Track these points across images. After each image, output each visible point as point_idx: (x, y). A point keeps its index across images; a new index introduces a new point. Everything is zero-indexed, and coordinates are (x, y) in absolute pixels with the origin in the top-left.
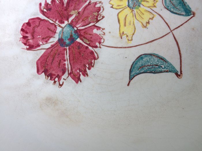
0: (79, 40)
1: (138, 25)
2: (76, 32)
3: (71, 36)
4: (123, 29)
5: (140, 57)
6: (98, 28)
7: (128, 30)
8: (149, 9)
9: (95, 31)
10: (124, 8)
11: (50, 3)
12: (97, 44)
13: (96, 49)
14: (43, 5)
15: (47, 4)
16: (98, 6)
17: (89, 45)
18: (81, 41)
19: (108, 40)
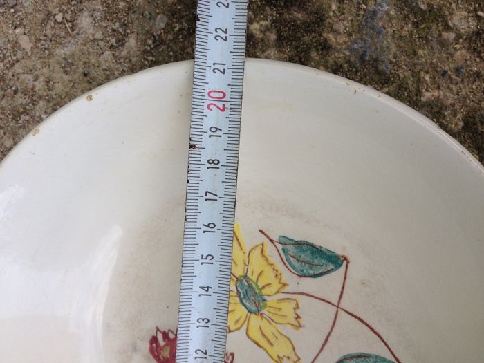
4: (274, 352)
7: (282, 348)
8: (280, 296)
10: (247, 319)
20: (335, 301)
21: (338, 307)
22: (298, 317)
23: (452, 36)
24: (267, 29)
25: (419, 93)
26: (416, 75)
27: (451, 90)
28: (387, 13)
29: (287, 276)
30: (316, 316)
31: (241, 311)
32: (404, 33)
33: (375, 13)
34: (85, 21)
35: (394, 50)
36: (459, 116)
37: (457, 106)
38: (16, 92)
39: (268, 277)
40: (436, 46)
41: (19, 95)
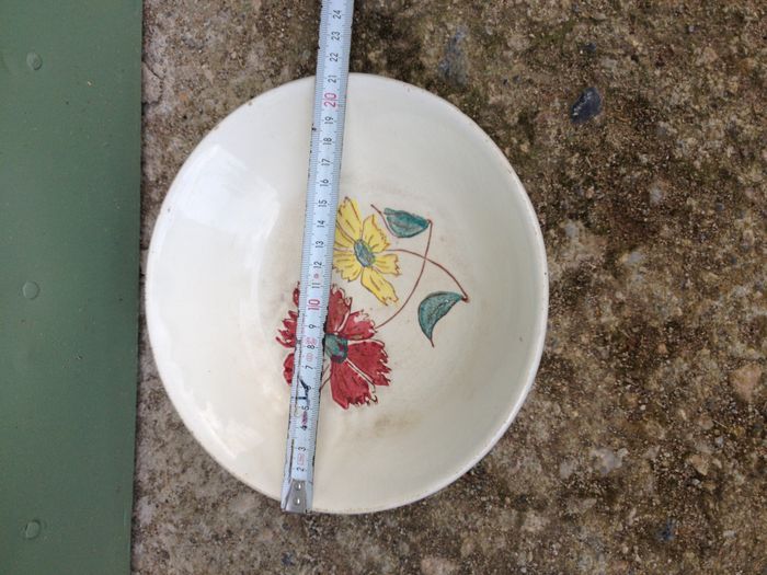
0: (350, 343)
1: (390, 278)
2: (340, 336)
3: (339, 344)
4: (380, 295)
5: (420, 310)
6: (357, 314)
7: (386, 292)
8: (385, 253)
9: (357, 320)
10: (362, 271)
11: (285, 329)
12: (371, 331)
13: (374, 337)
14: (281, 337)
15: (284, 333)
16: (335, 291)
17: (363, 338)
18: (354, 342)
19: (377, 318)
20: (423, 254)
21: (425, 258)
22: (397, 268)
23: (510, 53)
24: (381, 56)
25: (487, 98)
26: (485, 85)
27: (510, 94)
28: (464, 39)
29: (390, 238)
30: (410, 265)
31: (358, 266)
32: (477, 54)
33: (455, 40)
34: (252, 58)
35: (470, 66)
36: (516, 113)
37: (515, 107)
38: (201, 113)
39: (377, 239)
40: (499, 62)
41: (204, 115)
